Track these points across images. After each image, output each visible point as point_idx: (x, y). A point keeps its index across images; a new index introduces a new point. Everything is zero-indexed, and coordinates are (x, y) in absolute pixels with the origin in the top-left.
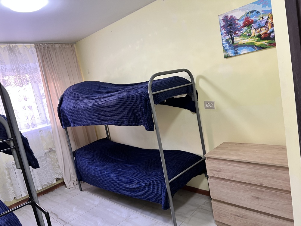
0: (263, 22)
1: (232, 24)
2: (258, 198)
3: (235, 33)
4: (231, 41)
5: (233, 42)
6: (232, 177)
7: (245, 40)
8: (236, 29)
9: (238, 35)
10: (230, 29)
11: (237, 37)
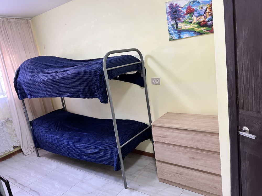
0: (202, 11)
1: (176, 11)
2: (193, 158)
3: (179, 20)
4: (175, 26)
5: (177, 27)
6: (174, 142)
7: (187, 26)
8: (180, 16)
9: (182, 21)
10: (175, 16)
11: (181, 23)
